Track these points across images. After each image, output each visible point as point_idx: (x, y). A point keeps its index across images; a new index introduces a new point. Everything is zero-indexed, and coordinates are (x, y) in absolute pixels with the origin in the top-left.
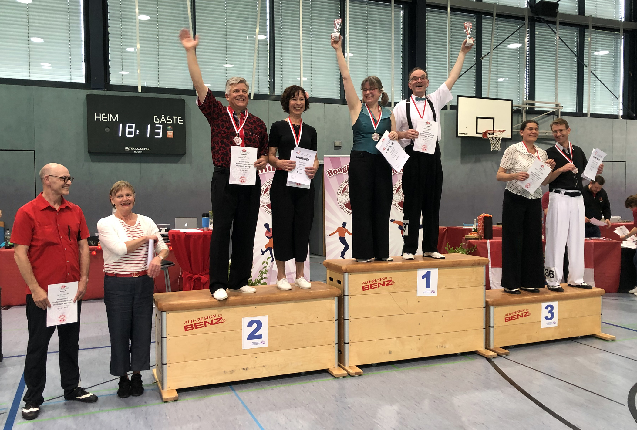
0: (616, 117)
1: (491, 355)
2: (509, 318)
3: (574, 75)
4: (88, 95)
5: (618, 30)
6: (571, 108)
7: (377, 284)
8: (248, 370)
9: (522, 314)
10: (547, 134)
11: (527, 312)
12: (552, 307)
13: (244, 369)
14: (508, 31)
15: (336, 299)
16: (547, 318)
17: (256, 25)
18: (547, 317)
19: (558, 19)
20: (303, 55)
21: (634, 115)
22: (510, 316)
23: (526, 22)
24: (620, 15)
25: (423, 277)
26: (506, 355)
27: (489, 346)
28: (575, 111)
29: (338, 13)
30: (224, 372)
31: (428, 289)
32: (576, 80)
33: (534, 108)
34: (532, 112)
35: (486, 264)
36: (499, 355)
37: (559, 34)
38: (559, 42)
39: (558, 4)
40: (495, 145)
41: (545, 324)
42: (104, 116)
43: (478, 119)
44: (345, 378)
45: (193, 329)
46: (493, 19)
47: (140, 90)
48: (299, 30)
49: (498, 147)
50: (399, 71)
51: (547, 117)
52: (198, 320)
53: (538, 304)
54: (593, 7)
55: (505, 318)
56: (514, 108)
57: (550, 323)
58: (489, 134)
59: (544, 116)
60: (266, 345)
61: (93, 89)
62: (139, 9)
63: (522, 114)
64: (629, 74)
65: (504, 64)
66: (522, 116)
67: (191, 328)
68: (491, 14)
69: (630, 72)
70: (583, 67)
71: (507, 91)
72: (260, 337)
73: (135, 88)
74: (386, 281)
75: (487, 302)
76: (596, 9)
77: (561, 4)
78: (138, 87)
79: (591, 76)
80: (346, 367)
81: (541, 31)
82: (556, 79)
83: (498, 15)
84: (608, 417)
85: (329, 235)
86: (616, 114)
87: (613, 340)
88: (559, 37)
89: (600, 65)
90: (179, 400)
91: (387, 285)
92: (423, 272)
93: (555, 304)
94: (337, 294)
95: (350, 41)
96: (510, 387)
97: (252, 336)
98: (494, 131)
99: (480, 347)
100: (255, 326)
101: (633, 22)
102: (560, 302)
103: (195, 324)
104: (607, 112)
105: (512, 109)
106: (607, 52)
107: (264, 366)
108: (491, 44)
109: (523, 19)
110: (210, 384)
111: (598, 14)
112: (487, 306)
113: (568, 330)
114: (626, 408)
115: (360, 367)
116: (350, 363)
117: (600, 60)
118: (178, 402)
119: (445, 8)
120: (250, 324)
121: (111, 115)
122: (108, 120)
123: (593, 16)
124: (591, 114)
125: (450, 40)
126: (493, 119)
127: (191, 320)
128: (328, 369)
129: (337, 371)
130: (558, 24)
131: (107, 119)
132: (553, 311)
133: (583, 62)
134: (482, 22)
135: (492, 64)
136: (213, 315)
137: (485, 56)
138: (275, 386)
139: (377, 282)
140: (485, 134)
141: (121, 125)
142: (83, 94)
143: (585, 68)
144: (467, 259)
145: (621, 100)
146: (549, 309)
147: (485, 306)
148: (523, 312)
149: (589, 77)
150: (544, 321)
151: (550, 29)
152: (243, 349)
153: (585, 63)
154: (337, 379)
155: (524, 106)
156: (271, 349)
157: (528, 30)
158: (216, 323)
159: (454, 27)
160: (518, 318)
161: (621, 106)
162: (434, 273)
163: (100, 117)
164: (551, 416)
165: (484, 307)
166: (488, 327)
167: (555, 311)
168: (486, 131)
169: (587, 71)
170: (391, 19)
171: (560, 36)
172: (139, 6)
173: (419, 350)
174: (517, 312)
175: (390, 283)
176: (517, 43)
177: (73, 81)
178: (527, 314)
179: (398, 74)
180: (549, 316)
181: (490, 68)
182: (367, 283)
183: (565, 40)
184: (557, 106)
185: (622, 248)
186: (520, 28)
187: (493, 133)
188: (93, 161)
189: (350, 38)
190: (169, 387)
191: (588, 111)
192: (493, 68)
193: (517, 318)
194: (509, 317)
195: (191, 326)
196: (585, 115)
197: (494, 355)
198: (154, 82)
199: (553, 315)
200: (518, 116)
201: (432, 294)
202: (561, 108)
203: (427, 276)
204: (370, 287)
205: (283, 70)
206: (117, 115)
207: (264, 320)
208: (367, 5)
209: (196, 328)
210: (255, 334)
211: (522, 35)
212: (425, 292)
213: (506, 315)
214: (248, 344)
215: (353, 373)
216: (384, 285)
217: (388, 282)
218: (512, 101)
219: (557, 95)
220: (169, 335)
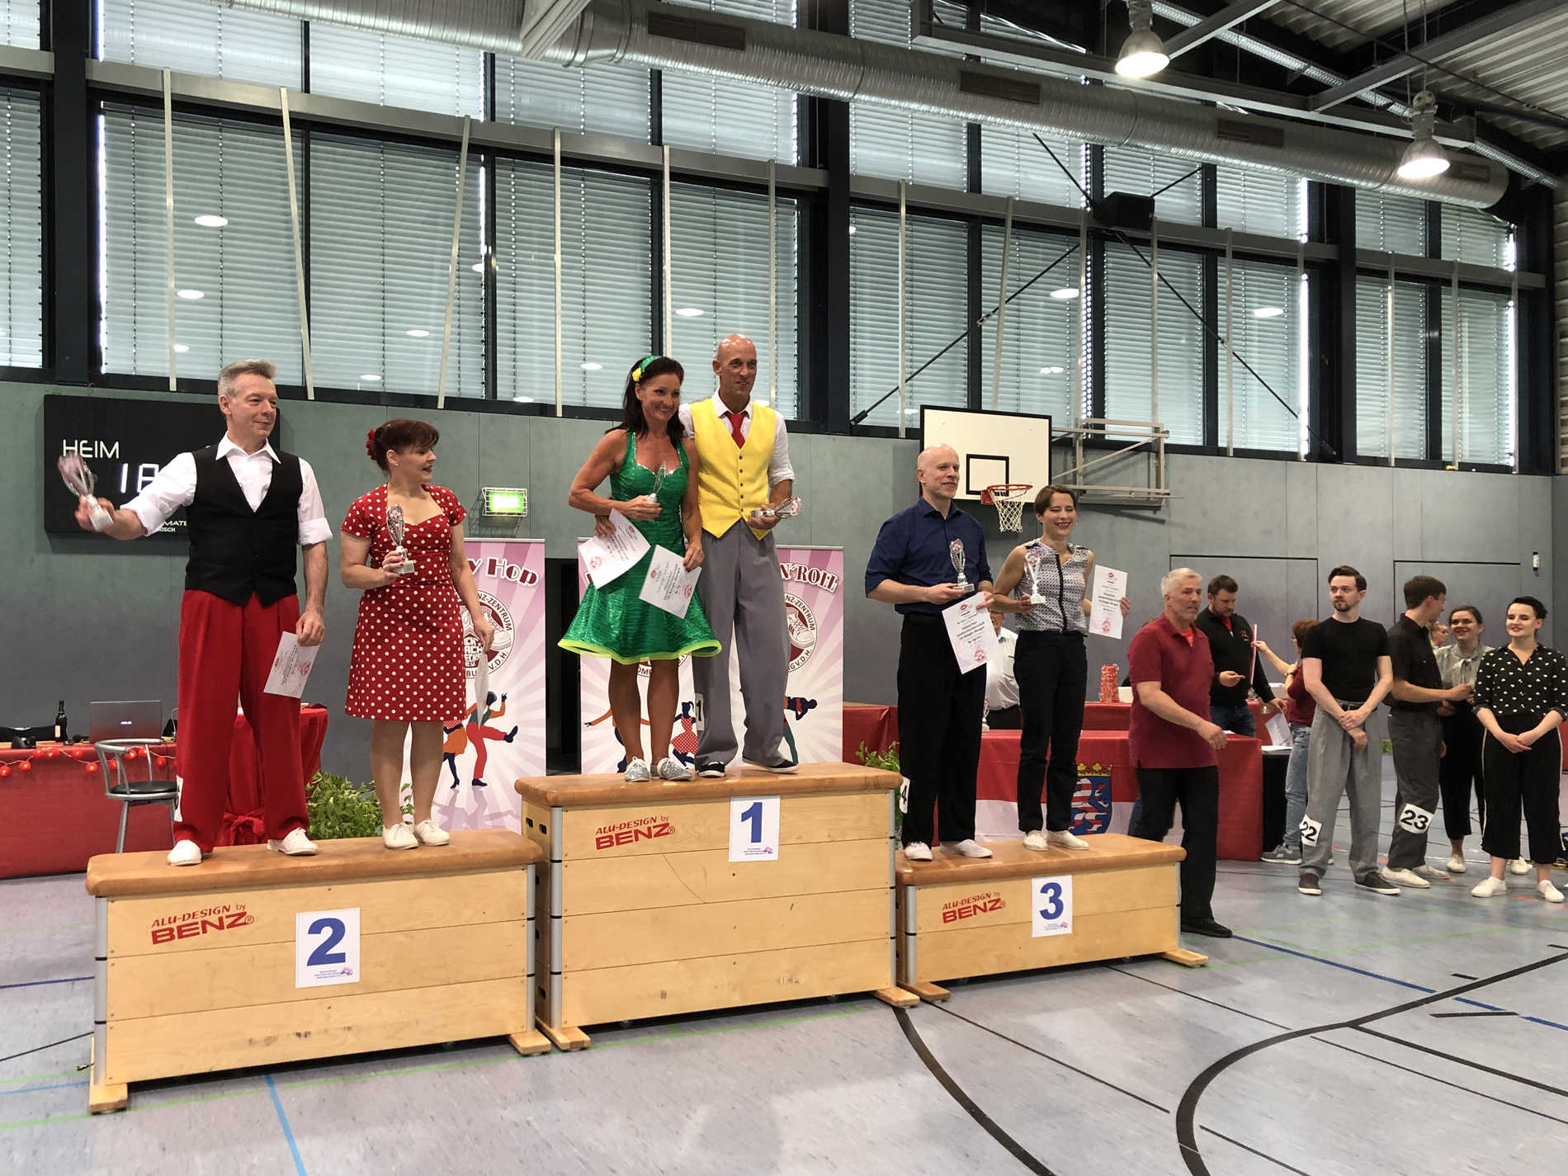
0: (1293, 457)
1: (905, 1001)
2: (952, 915)
3: (1196, 360)
4: (47, 398)
5: (1292, 262)
6: (1192, 435)
7: (633, 834)
8: (309, 1037)
9: (985, 904)
10: (1133, 495)
11: (998, 901)
12: (1057, 889)
13: (299, 1035)
14: (1043, 259)
15: (531, 869)
16: (1045, 914)
17: (451, 240)
18: (1046, 910)
19: (1155, 237)
20: (563, 309)
21: (1335, 453)
22: (956, 909)
23: (1083, 241)
24: (1298, 228)
25: (745, 817)
26: (943, 1001)
27: (907, 980)
28: (1201, 444)
29: (647, 215)
30: (250, 1041)
31: (756, 845)
32: (1201, 372)
33: (1104, 435)
34: (1098, 444)
35: (893, 786)
36: (925, 1000)
37: (1159, 269)
38: (1159, 286)
39: (1154, 201)
40: (1008, 519)
41: (1041, 928)
42: (84, 445)
43: (971, 460)
44: (546, 1057)
45: (172, 938)
46: (1005, 232)
47: (173, 386)
48: (554, 252)
49: (1017, 524)
50: (788, 349)
51: (1133, 455)
52: (187, 917)
53: (1025, 882)
54: (1238, 210)
55: (944, 914)
56: (1054, 434)
57: (1055, 927)
58: (997, 494)
59: (1127, 454)
60: (355, 978)
61: (60, 383)
62: (175, 201)
63: (1075, 448)
64: (1321, 357)
65: (1036, 336)
66: (1074, 454)
67: (168, 937)
68: (1000, 222)
69: (1323, 356)
70: (1217, 343)
71: (1042, 395)
72: (340, 958)
73: (161, 383)
74: (654, 827)
75: (898, 877)
76: (1244, 214)
77: (1159, 201)
78: (168, 379)
79: (1234, 364)
80: (555, 1032)
81: (1116, 259)
82: (1153, 370)
83: (1017, 224)
84: (1121, 1137)
85: (590, 724)
86: (1295, 450)
87: (1202, 966)
88: (1159, 274)
89: (1257, 338)
90: (130, 1109)
91: (658, 835)
92: (746, 804)
93: (1065, 881)
94: (532, 857)
95: (672, 279)
96: (924, 1074)
97: (319, 957)
98: (1007, 487)
99: (882, 980)
100: (327, 932)
101: (1328, 243)
102: (1078, 876)
103: (178, 927)
104: (1275, 445)
105: (1051, 437)
106: (1279, 311)
107: (349, 1029)
108: (1001, 290)
109: (1074, 232)
110: (214, 1070)
111: (1247, 224)
112: (900, 886)
113: (1098, 941)
114: (1171, 1120)
115: (586, 1029)
116: (563, 1020)
117: (1257, 327)
118: (127, 1113)
119: (896, 208)
120: (316, 928)
121: (102, 443)
122: (94, 455)
123: (1234, 229)
124: (1234, 449)
125: (907, 279)
126: (1006, 459)
127: (170, 919)
128: (509, 1035)
129: (530, 1040)
130: (1155, 244)
131: (92, 453)
132: (1060, 898)
133: (1216, 332)
134: (980, 240)
135: (1005, 335)
136: (224, 907)
137: (988, 316)
138: (373, 1074)
139: (633, 829)
140: (986, 493)
141: (126, 466)
142: (36, 393)
143: (1220, 345)
144: (849, 775)
145: (1304, 418)
146: (1051, 892)
147: (894, 885)
148: (986, 900)
149: (1229, 366)
150: (1038, 919)
151: (1139, 257)
152: (297, 986)
153: (1219, 334)
154: (527, 1059)
155: (1079, 430)
156: (366, 988)
157: (1089, 257)
158: (231, 925)
159: (917, 250)
160: (975, 914)
161: (1305, 434)
162: (771, 807)
163: (75, 448)
164: (991, 1139)
165: (891, 888)
166: (901, 935)
167: (1066, 897)
168: (988, 488)
169: (1225, 352)
170: (769, 230)
171: (1160, 271)
172: (175, 194)
173: (734, 990)
174: (971, 900)
175: (664, 829)
176: (1064, 286)
177: (14, 364)
178: (996, 904)
179: (789, 355)
180: (1052, 909)
181: (999, 345)
182: (607, 830)
183: (1171, 282)
184: (1156, 430)
185: (1264, 756)
186: (1068, 253)
187: (1008, 492)
188: (56, 550)
189: (672, 273)
190: (111, 1078)
191: (1230, 442)
192: (1008, 345)
193: (972, 913)
194: (954, 912)
195: (168, 932)
196: (1223, 452)
197: (910, 1001)
198: (212, 368)
199: (1059, 909)
200: (1066, 454)
201: (766, 857)
202: (1166, 435)
203: (755, 814)
204: (614, 840)
205: (517, 343)
206: (117, 444)
207: (351, 919)
208: (714, 198)
209: (181, 936)
210: (328, 953)
211: (1074, 269)
212: (749, 852)
213: (946, 906)
214: (308, 977)
215: (566, 1044)
216: (649, 836)
217: (659, 829)
218: (1049, 418)
219: (1157, 405)
220: (112, 952)
